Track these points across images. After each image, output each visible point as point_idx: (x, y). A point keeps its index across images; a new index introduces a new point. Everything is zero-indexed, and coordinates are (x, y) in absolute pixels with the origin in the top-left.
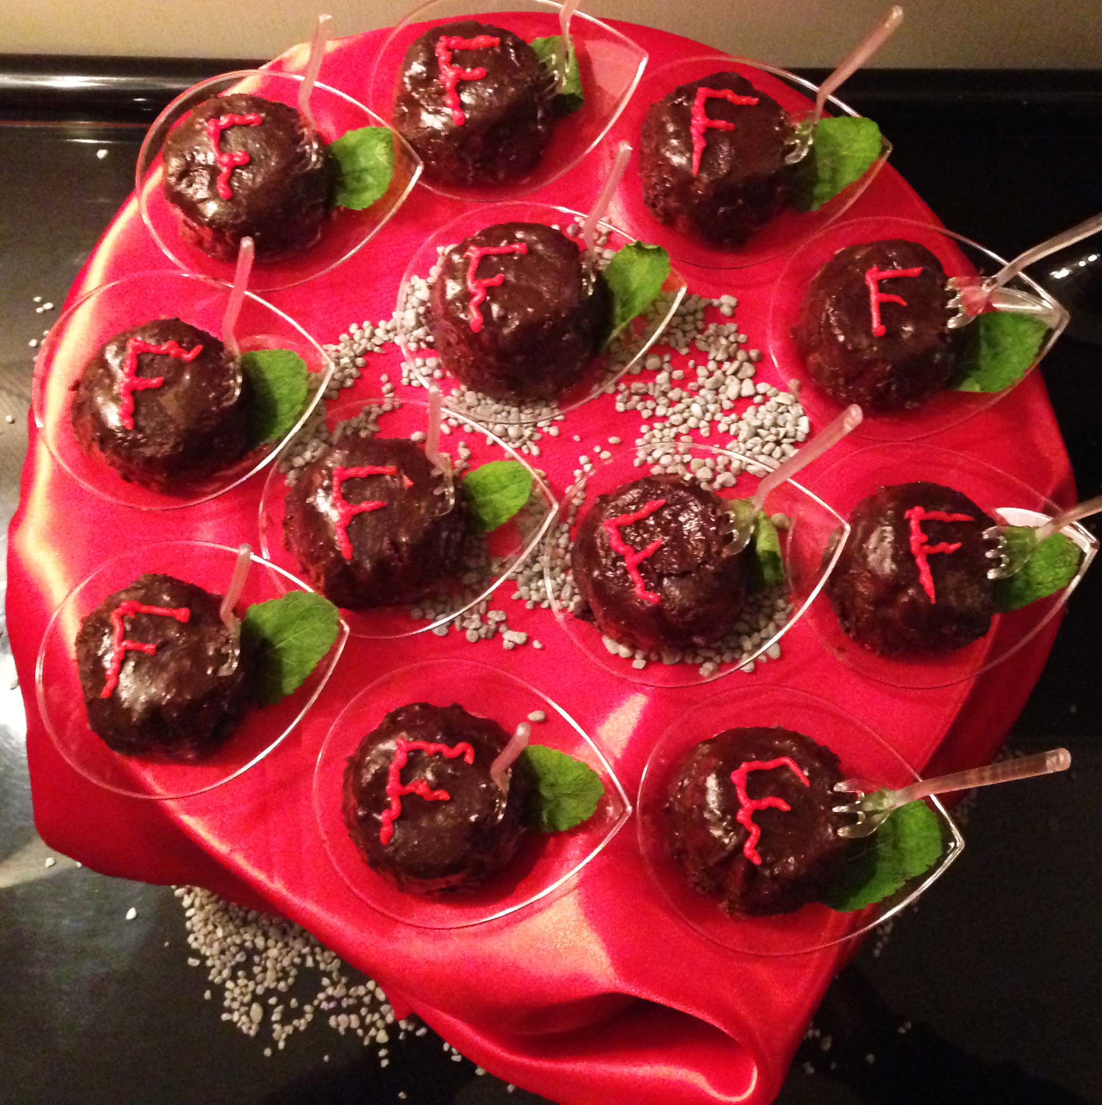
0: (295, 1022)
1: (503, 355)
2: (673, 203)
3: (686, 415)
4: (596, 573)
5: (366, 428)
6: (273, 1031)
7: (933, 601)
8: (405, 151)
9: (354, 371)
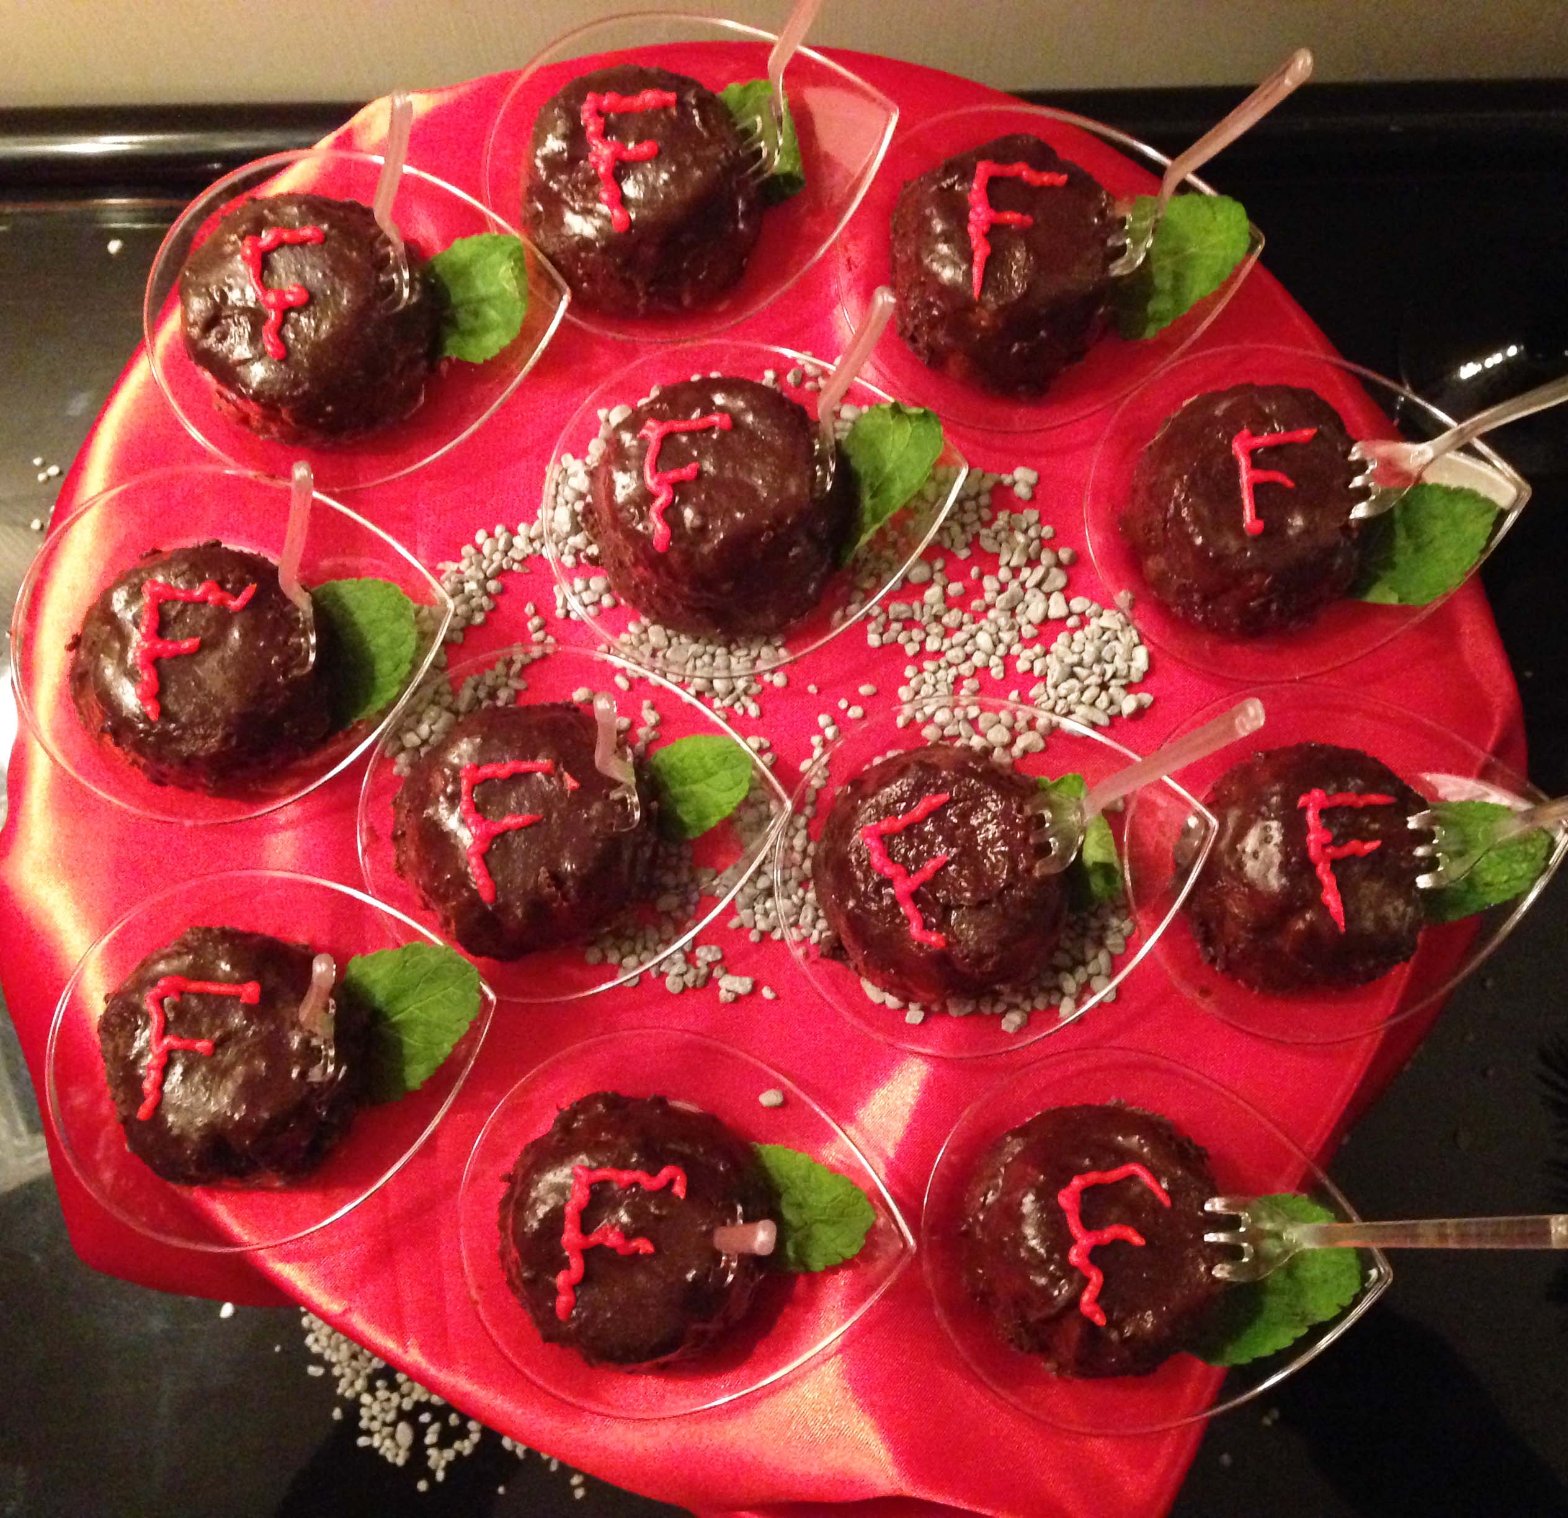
0: (457, 1445)
1: (703, 582)
2: (942, 337)
3: (969, 648)
4: (851, 904)
5: (506, 685)
6: (428, 1457)
7: (1343, 930)
8: (542, 273)
9: (485, 601)
